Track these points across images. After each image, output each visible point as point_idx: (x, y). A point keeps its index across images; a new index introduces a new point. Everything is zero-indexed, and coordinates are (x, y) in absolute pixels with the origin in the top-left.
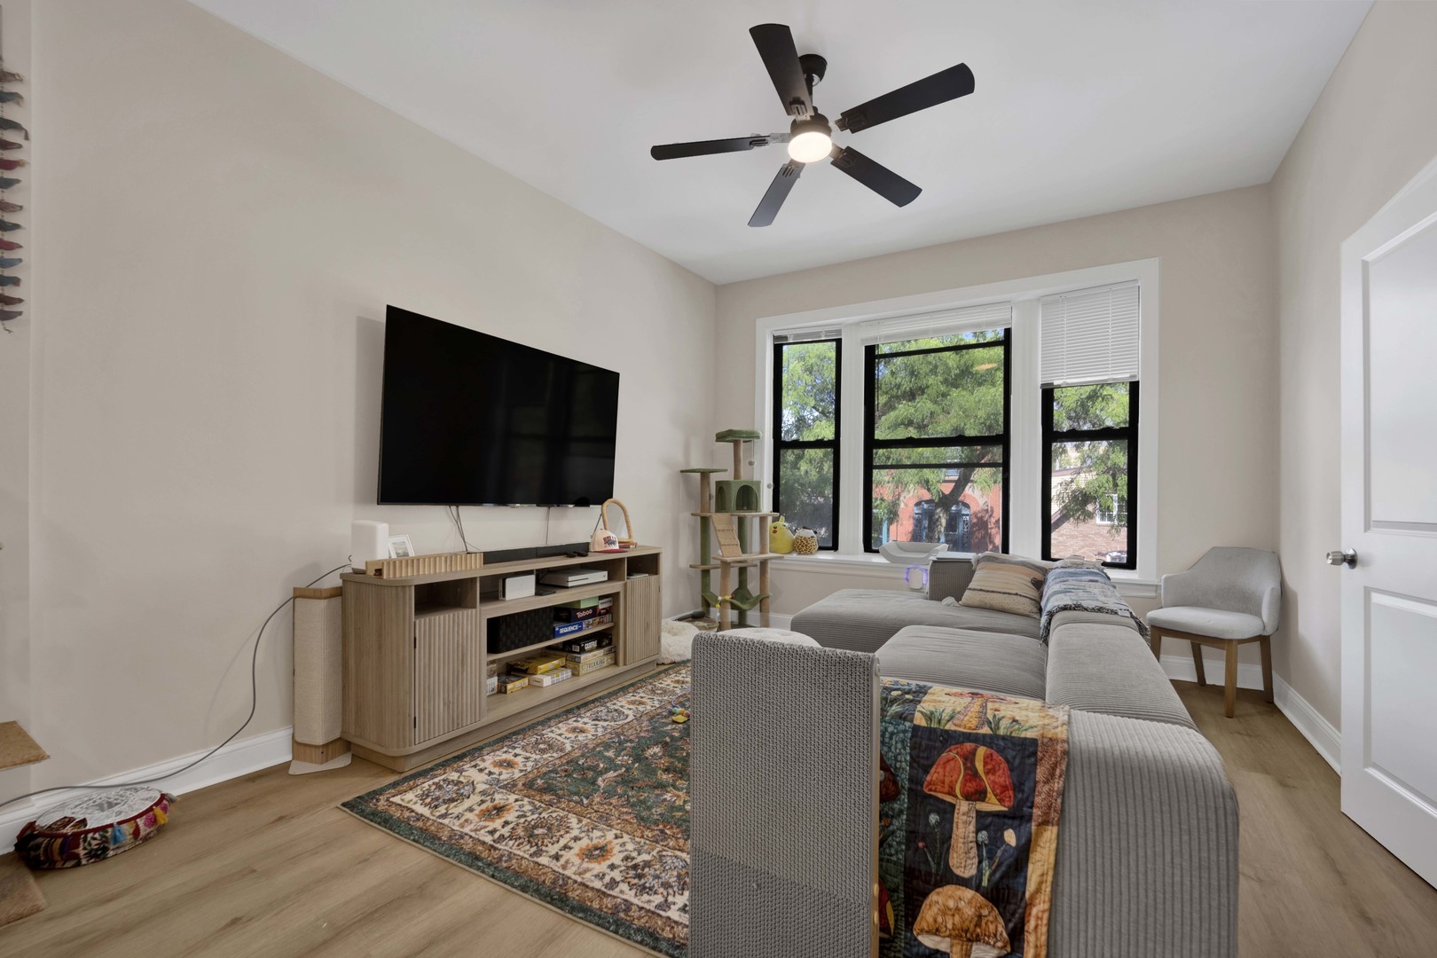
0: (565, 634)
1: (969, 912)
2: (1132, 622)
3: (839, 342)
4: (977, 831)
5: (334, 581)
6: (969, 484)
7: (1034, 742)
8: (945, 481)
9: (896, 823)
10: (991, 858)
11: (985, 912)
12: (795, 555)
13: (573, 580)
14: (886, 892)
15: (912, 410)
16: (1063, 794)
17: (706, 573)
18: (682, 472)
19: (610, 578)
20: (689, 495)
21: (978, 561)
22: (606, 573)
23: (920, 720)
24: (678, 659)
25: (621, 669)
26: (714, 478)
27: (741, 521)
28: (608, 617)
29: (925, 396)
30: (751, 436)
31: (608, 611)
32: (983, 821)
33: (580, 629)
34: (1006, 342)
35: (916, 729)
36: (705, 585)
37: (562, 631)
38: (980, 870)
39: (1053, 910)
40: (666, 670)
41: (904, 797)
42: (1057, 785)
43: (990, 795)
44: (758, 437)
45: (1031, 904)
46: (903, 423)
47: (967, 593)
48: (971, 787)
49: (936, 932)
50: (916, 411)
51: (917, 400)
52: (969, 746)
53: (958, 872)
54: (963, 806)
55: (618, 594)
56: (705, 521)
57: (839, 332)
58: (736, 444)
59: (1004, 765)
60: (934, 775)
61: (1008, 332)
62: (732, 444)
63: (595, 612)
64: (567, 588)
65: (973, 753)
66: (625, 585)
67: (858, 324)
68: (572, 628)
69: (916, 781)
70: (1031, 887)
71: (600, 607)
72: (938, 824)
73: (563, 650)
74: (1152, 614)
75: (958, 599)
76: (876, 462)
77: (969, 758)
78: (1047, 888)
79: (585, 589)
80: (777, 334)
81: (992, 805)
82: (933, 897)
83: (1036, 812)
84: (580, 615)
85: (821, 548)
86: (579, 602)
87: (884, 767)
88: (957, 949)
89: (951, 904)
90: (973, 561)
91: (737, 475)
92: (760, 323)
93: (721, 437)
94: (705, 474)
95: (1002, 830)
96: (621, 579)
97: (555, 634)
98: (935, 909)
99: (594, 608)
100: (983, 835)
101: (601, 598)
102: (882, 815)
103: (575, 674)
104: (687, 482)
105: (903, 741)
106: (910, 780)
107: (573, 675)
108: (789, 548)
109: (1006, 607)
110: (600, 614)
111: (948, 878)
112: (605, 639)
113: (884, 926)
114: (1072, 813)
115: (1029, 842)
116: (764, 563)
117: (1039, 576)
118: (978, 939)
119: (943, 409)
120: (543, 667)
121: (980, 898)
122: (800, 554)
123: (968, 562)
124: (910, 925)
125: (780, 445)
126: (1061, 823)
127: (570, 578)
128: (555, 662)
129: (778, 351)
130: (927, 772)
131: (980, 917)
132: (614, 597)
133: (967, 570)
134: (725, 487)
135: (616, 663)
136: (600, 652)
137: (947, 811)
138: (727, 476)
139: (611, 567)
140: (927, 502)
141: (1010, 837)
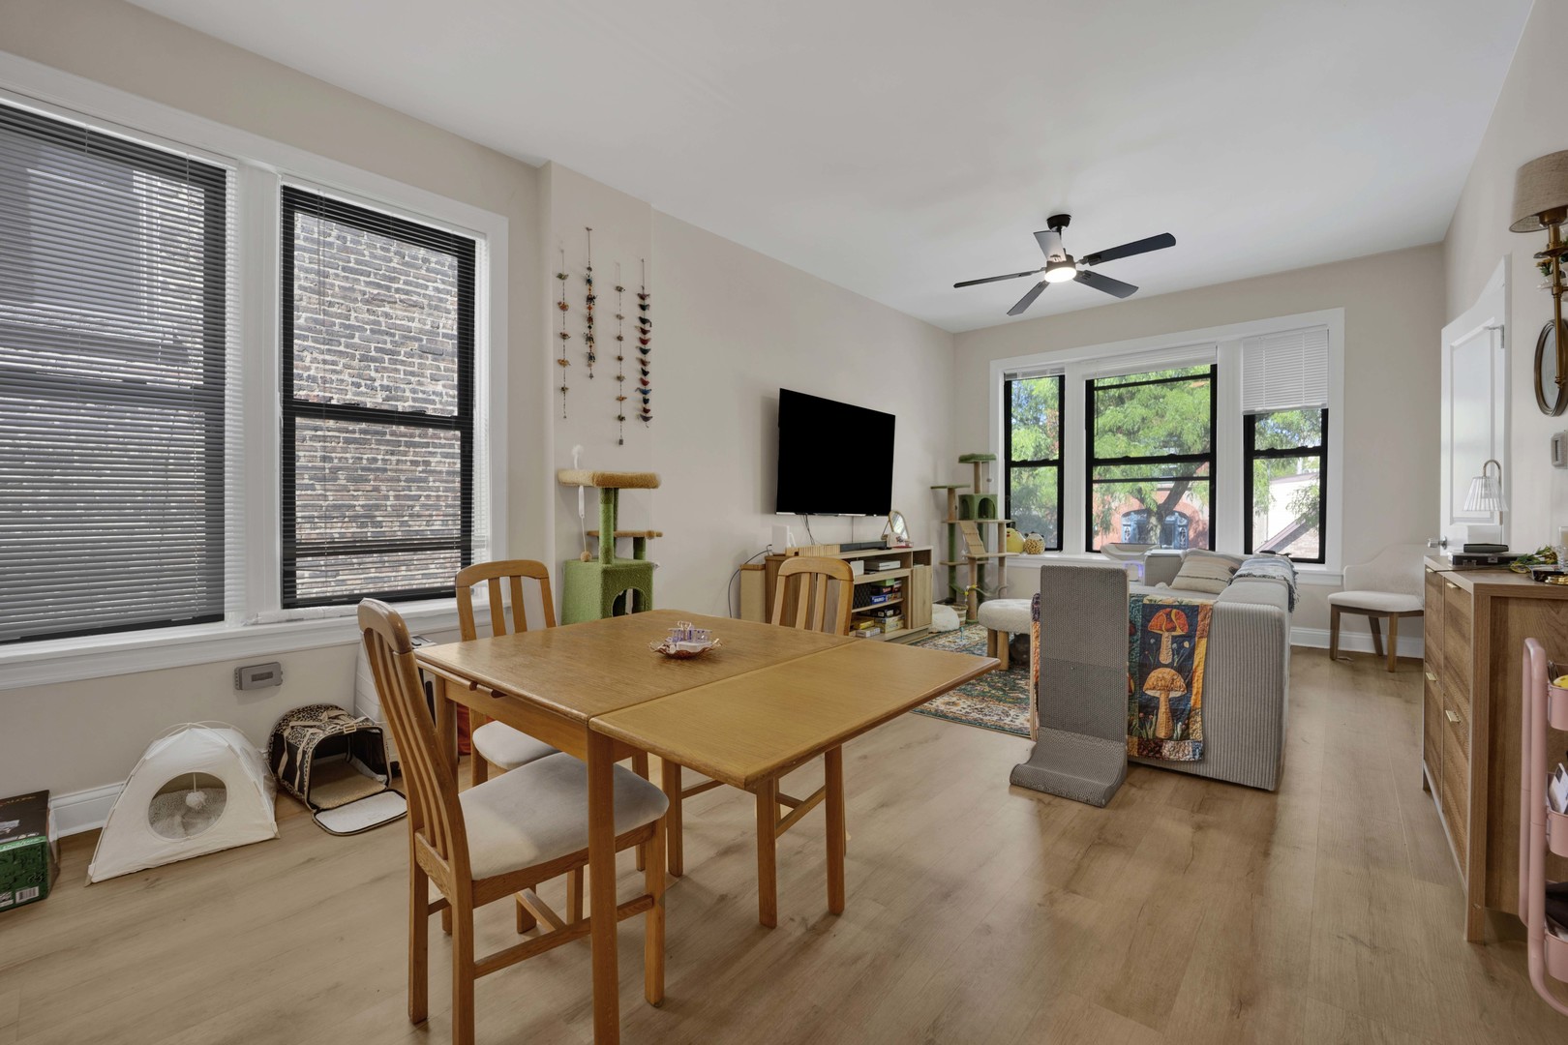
0: (877, 603)
1: (1168, 677)
2: (1285, 582)
3: (1062, 379)
4: (1172, 644)
5: (760, 560)
6: (1187, 493)
7: (1198, 606)
8: (1158, 494)
9: (1135, 645)
10: (1178, 654)
11: (1175, 677)
12: (1025, 555)
13: (883, 566)
14: (1132, 675)
15: (1121, 416)
16: (1209, 625)
17: (952, 569)
18: (932, 488)
19: (902, 566)
20: (937, 506)
21: (1186, 555)
22: (899, 562)
23: (1146, 601)
24: (943, 630)
25: (909, 631)
26: (959, 492)
27: (980, 527)
28: (899, 594)
29: (1135, 401)
30: (988, 459)
31: (899, 590)
32: (1175, 639)
33: (885, 601)
34: (1213, 375)
35: (1144, 605)
36: (952, 578)
37: (876, 600)
38: (1173, 660)
39: (1205, 672)
40: (933, 637)
41: (1139, 633)
42: (1207, 621)
43: (1178, 628)
44: (995, 459)
45: (1195, 672)
46: (1110, 430)
47: (1176, 580)
48: (1169, 626)
49: (1154, 688)
50: (1125, 417)
51: (1126, 405)
52: (1168, 610)
53: (1163, 662)
54: (1166, 634)
55: (907, 577)
56: (952, 527)
57: (1062, 369)
58: (976, 464)
59: (1184, 616)
60: (1152, 623)
61: (1214, 368)
62: (973, 465)
63: (892, 590)
64: (878, 571)
65: (1171, 612)
66: (912, 571)
67: (1079, 362)
68: (880, 599)
69: (1144, 626)
70: (1195, 664)
71: (895, 586)
72: (1154, 643)
73: (871, 616)
74: (1331, 596)
75: (1169, 584)
76: (1096, 476)
77: (1168, 615)
78: (1202, 664)
79: (888, 573)
80: (1007, 372)
81: (1178, 632)
82: (1152, 674)
83: (1198, 633)
84: (885, 590)
85: (1047, 549)
86: (885, 581)
87: (1130, 622)
88: (1163, 695)
89: (1160, 676)
90: (1182, 556)
91: (977, 490)
92: (993, 364)
93: (964, 460)
94: (951, 490)
95: (1183, 642)
96: (909, 567)
97: (871, 602)
98: (1153, 679)
99: (892, 587)
100: (1175, 645)
101: (896, 579)
102: (1130, 642)
103: (883, 632)
104: (936, 497)
105: (1138, 610)
106: (1142, 626)
107: (881, 632)
108: (1021, 548)
109: (1208, 588)
110: (895, 592)
111: (1160, 665)
112: (898, 609)
113: (1130, 691)
114: (1213, 633)
115: (1194, 645)
116: (1002, 560)
117: (1235, 565)
118: (1172, 690)
119: (1157, 412)
120: (863, 625)
121: (1173, 671)
122: (1030, 553)
123: (1178, 556)
124: (1141, 688)
125: (1009, 464)
126: (1208, 636)
127: (881, 564)
128: (869, 623)
129: (1008, 386)
130: (1149, 621)
131: (1173, 680)
132: (904, 580)
133: (1177, 562)
134: (968, 500)
135: (905, 627)
136: (896, 618)
137: (1159, 638)
138: (970, 491)
139: (902, 558)
140: (1137, 512)
141: (1186, 644)
